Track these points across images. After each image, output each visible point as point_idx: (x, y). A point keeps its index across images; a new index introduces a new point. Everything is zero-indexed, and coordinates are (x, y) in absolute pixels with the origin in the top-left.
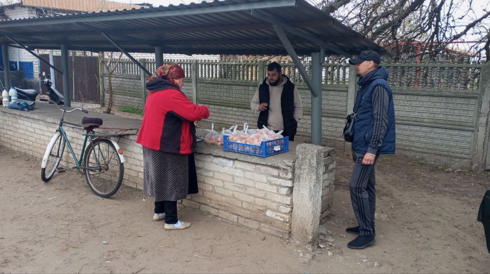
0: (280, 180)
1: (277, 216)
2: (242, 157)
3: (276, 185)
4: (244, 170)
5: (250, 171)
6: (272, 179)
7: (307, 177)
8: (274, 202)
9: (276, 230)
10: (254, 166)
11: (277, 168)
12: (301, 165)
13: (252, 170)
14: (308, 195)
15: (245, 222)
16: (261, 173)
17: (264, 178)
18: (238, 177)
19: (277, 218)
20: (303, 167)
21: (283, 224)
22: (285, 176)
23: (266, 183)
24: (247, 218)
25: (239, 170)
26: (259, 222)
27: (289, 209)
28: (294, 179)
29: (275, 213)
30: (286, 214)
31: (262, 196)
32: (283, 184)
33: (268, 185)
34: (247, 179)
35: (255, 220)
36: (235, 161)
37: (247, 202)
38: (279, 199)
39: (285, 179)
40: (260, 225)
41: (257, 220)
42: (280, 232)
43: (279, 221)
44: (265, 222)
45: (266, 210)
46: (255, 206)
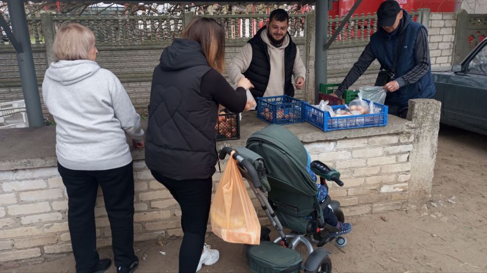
0: (401, 146)
1: (394, 188)
2: (353, 133)
3: (394, 154)
4: (351, 150)
5: (359, 148)
6: (391, 149)
7: (428, 135)
8: (392, 174)
9: (393, 204)
10: (365, 141)
11: (397, 134)
12: (422, 123)
13: (362, 146)
14: (428, 153)
15: (351, 211)
16: (377, 146)
17: (380, 151)
18: (341, 161)
19: (394, 191)
20: (423, 125)
21: (402, 194)
22: (406, 140)
23: (382, 156)
24: (353, 206)
25: (344, 151)
26: (371, 203)
27: (410, 175)
28: (414, 141)
29: (392, 186)
30: (405, 182)
31: (376, 172)
32: (403, 151)
33: (384, 157)
34: (355, 158)
35: (365, 204)
36: (338, 142)
37: (355, 187)
38: (398, 168)
39: (406, 144)
40: (372, 207)
41: (367, 203)
42: (398, 204)
43: (397, 192)
44: (380, 200)
45: (381, 186)
46: (366, 188)
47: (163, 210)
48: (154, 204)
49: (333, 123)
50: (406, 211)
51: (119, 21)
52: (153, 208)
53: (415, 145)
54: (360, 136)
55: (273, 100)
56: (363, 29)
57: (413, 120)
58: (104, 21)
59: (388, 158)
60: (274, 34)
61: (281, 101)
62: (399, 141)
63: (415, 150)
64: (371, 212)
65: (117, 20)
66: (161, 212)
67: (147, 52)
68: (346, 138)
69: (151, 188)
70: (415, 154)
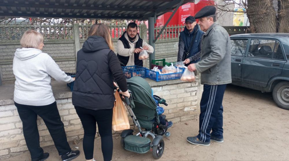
0: (192, 88)
1: (190, 108)
2: (170, 82)
3: (189, 92)
4: (170, 90)
5: (173, 89)
6: (187, 89)
8: (189, 101)
9: (191, 117)
10: (176, 86)
11: (190, 82)
13: (174, 88)
16: (181, 88)
17: (183, 90)
18: (165, 95)
19: (190, 110)
21: (194, 111)
22: (195, 85)
23: (184, 93)
24: (172, 118)
25: (166, 91)
26: (180, 117)
27: (197, 102)
28: (198, 85)
29: (189, 108)
30: (195, 105)
31: (182, 101)
32: (193, 90)
33: (185, 93)
34: (172, 94)
35: (177, 117)
36: (163, 87)
37: (172, 109)
38: (192, 99)
39: (194, 87)
40: (181, 119)
41: (178, 117)
42: (193, 116)
43: (192, 110)
44: (184, 115)
45: (184, 108)
46: (177, 109)
47: (77, 125)
48: (72, 122)
49: (161, 77)
50: (196, 120)
51: (35, 28)
52: (71, 124)
53: (199, 87)
54: (173, 83)
55: (130, 68)
56: (170, 34)
57: (197, 75)
58: (26, 28)
59: (187, 94)
60: (130, 35)
61: (134, 68)
62: (191, 85)
63: (199, 90)
64: (180, 121)
65: (34, 27)
66: (76, 126)
67: (52, 45)
68: (167, 85)
69: (70, 113)
70: (199, 91)
